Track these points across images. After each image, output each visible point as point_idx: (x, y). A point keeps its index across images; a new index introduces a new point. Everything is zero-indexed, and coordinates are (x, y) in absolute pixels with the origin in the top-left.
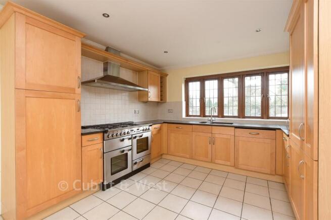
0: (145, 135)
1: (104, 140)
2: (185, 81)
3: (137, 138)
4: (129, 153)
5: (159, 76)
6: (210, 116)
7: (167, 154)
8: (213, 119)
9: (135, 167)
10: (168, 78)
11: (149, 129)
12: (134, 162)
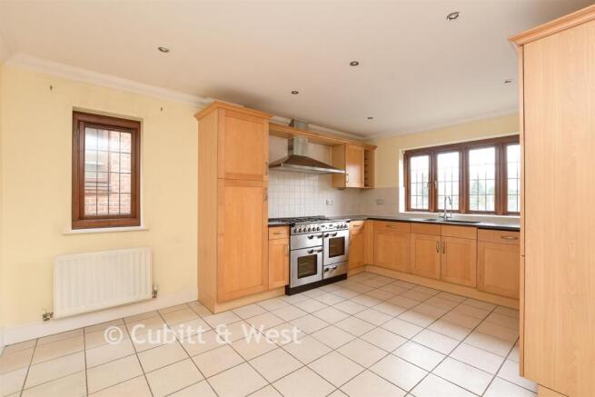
0: (340, 234)
1: (290, 235)
2: (405, 155)
3: (330, 237)
4: (320, 255)
5: (362, 149)
6: (443, 211)
7: (374, 265)
8: (448, 215)
9: (327, 276)
10: (376, 151)
11: (345, 226)
12: (325, 268)
